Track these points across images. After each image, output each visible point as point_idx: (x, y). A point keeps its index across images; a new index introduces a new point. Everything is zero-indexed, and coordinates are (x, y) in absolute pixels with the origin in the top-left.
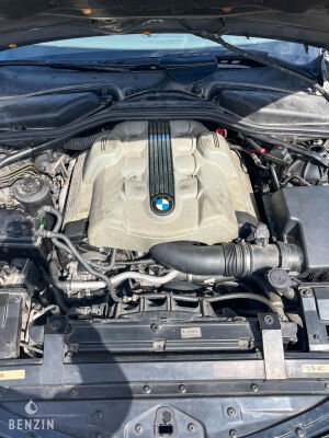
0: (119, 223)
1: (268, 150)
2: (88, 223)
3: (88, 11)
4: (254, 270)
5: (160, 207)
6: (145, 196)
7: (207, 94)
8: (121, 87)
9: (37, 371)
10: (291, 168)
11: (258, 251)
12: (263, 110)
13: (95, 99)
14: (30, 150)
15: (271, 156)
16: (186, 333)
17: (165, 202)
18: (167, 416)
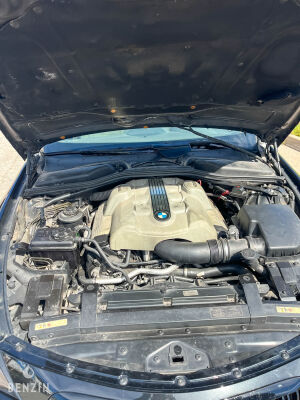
0: (133, 227)
1: (230, 191)
2: (109, 236)
3: (113, 111)
4: (231, 255)
5: (160, 216)
6: (150, 212)
7: (185, 164)
8: (129, 162)
9: (77, 318)
10: (249, 201)
11: (232, 242)
12: (224, 168)
13: (112, 168)
14: (69, 195)
15: (234, 193)
16: (186, 293)
17: (164, 214)
18: (178, 349)
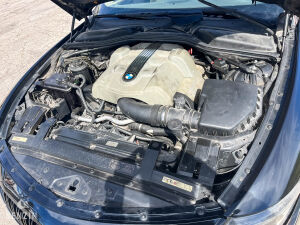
5: (127, 77)
16: (109, 143)
17: (131, 75)
18: (76, 182)
